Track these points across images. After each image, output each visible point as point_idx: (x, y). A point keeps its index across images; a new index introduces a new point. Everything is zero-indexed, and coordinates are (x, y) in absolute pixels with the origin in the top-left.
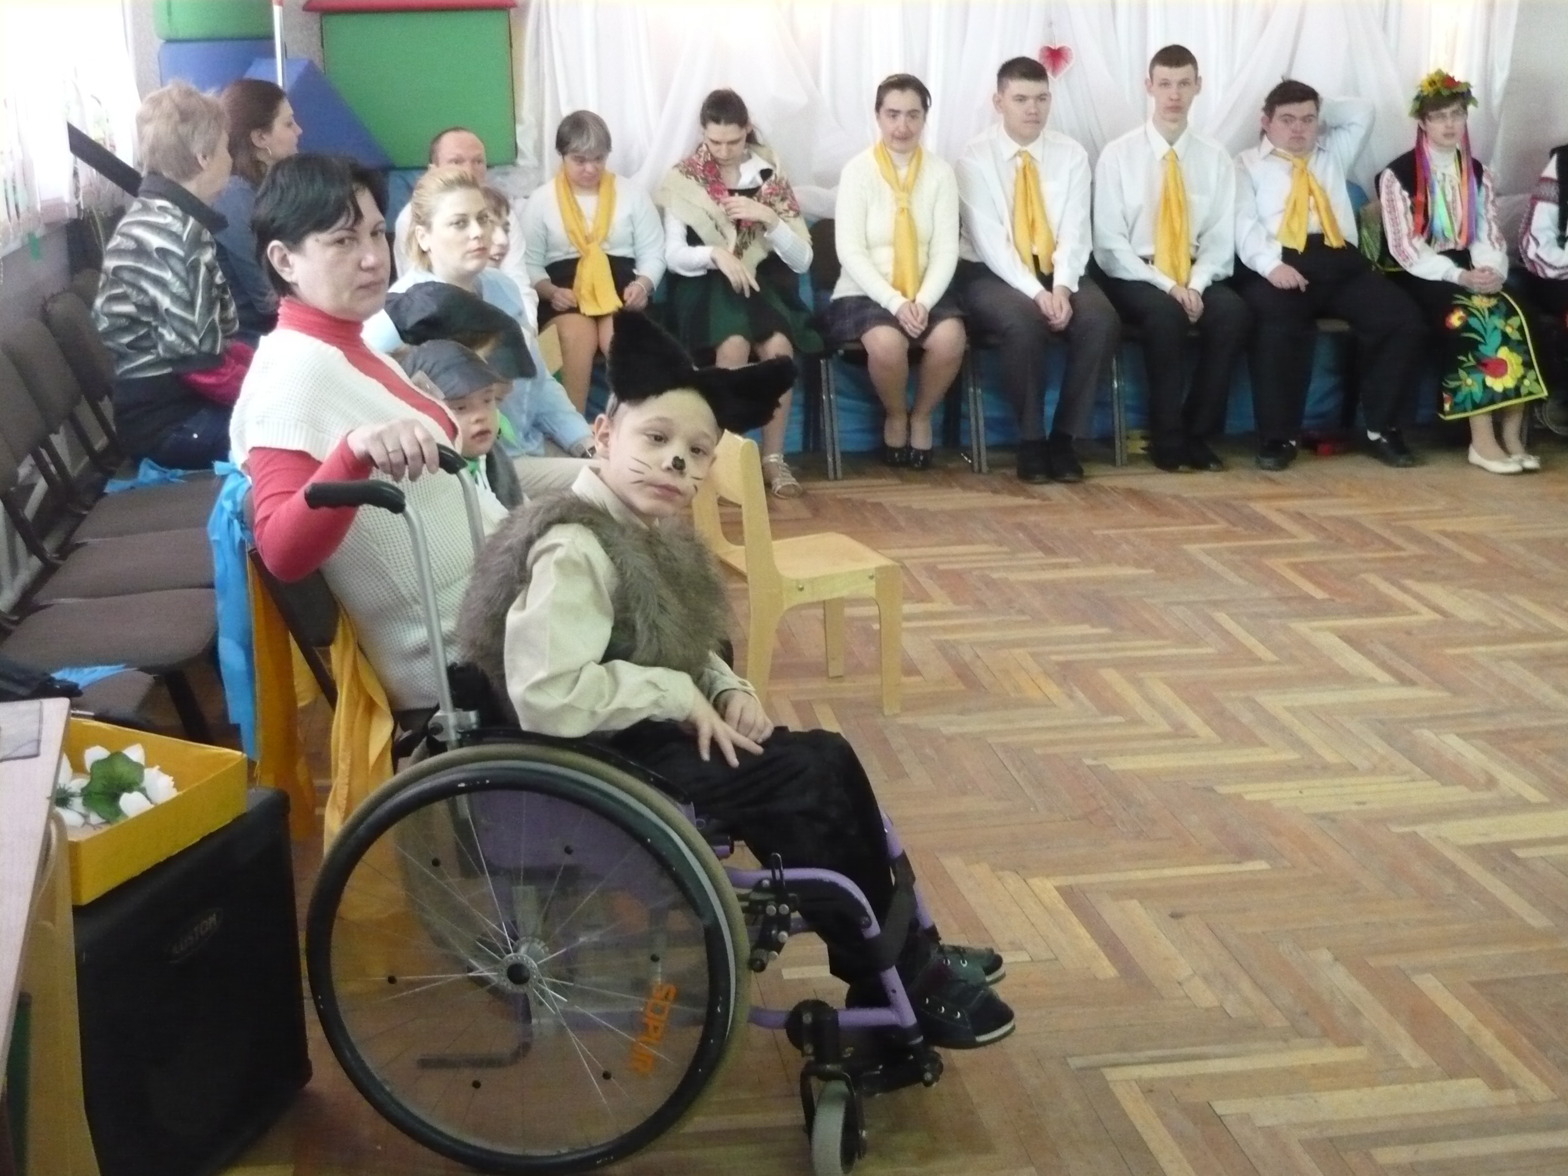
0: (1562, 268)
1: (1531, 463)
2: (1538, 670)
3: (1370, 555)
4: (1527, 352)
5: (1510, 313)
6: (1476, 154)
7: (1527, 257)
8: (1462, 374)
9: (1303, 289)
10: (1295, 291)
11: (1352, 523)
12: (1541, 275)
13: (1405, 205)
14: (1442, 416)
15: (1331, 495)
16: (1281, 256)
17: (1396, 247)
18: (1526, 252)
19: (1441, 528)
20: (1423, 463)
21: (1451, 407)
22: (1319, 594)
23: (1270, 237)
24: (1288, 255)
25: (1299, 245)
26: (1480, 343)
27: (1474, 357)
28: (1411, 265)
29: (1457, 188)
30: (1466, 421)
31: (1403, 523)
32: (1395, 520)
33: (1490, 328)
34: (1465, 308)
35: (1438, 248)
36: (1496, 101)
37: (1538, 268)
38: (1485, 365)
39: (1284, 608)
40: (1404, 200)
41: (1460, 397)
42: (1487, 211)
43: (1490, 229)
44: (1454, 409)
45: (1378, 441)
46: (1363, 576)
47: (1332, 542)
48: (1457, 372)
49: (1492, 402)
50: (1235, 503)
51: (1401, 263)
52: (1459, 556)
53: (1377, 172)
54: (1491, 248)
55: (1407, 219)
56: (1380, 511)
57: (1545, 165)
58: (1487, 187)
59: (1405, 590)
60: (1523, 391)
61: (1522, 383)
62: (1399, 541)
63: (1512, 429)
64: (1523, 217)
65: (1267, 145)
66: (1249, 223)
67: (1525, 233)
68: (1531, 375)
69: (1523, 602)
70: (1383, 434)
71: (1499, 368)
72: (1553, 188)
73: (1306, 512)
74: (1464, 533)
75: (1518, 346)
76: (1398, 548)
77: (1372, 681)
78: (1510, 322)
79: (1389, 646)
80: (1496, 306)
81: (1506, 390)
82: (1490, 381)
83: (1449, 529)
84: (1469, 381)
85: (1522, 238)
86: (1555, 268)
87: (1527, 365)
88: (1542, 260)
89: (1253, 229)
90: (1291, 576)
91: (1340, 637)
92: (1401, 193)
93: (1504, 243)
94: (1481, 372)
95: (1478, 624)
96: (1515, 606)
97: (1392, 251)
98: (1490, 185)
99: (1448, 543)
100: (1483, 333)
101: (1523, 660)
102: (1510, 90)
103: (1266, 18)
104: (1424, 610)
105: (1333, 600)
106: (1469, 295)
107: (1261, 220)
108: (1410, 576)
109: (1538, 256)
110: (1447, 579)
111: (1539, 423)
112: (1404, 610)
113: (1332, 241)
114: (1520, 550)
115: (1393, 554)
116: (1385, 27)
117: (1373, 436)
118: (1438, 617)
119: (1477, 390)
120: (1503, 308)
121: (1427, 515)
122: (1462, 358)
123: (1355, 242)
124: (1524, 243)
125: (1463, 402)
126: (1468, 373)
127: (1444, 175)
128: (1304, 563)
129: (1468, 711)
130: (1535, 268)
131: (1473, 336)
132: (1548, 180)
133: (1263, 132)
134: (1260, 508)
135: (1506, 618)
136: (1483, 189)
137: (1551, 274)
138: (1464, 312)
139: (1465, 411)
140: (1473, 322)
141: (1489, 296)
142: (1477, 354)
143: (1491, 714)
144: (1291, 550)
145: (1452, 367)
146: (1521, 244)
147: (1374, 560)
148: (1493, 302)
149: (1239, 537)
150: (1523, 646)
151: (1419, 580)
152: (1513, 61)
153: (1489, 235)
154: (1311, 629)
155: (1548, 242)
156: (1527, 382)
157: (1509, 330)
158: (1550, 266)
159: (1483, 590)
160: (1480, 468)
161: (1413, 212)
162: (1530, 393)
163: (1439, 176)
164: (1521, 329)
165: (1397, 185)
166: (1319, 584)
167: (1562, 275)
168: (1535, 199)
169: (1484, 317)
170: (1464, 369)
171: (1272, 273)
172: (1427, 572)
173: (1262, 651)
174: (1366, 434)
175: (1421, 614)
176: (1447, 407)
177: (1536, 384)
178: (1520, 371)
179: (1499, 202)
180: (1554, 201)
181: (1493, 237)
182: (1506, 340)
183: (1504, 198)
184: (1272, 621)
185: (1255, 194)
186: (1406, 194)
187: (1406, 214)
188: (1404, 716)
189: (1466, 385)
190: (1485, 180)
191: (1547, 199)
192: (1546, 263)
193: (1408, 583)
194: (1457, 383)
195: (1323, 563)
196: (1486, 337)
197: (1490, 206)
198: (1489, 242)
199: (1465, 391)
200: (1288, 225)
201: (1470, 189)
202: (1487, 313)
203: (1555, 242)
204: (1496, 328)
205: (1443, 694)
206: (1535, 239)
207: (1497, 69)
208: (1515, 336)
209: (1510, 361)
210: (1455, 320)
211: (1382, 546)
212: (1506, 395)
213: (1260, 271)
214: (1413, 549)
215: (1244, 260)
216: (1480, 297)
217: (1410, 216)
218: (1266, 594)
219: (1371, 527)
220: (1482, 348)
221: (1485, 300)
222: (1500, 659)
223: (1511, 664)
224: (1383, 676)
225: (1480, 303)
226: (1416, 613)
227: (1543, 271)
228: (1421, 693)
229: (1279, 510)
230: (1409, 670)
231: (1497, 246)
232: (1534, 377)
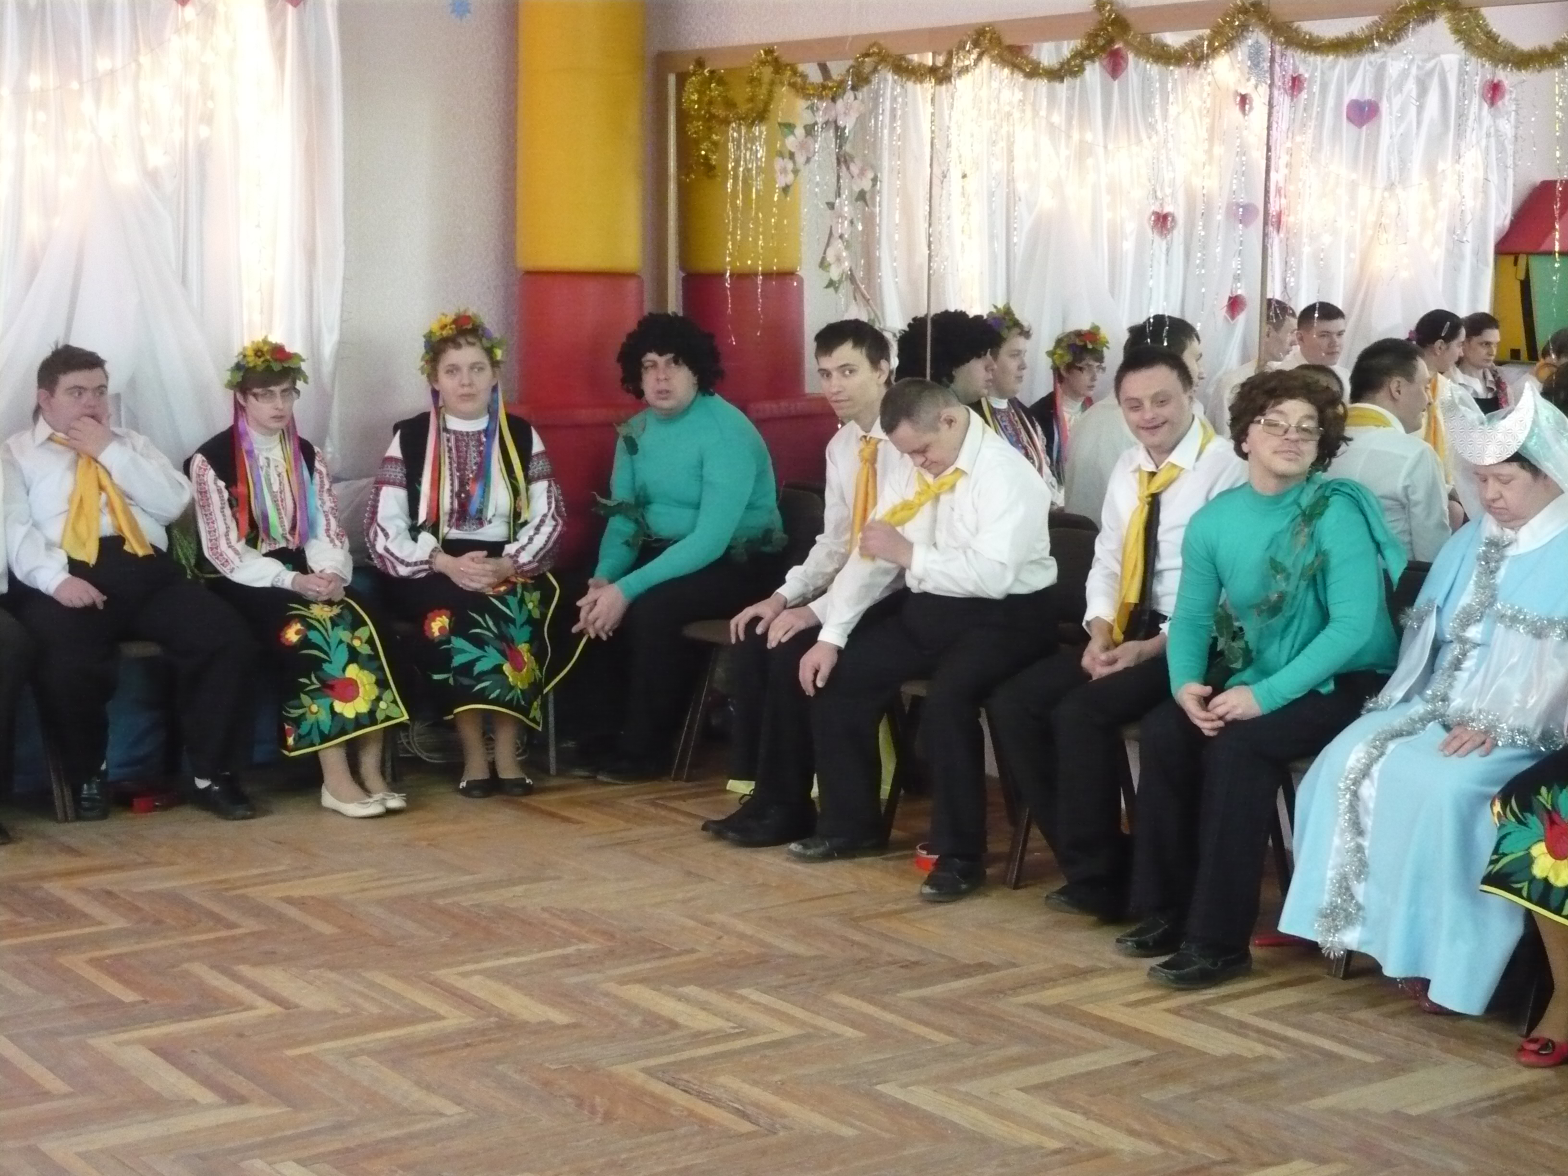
0: (416, 564)
1: (395, 802)
2: (396, 1064)
3: (194, 938)
4: (381, 668)
5: (357, 623)
6: (305, 433)
7: (376, 552)
8: (305, 699)
9: (101, 606)
10: (90, 610)
11: (173, 898)
12: (392, 572)
13: (221, 497)
14: (286, 753)
15: (149, 863)
16: (67, 567)
17: (212, 549)
18: (373, 546)
19: (284, 894)
20: (266, 812)
21: (294, 739)
22: (129, 996)
23: (50, 545)
24: (76, 567)
25: (89, 555)
26: (325, 661)
27: (317, 678)
28: (232, 571)
29: (284, 474)
30: (315, 755)
31: (239, 892)
32: (227, 890)
33: (333, 642)
34: (303, 619)
35: (265, 548)
36: (327, 368)
37: (389, 565)
38: (331, 687)
39: (81, 1020)
40: (220, 491)
41: (304, 728)
42: (324, 503)
43: (328, 524)
44: (301, 740)
45: (208, 789)
46: (186, 966)
47: (148, 925)
48: (299, 698)
49: (343, 732)
50: (23, 885)
51: (219, 568)
52: (306, 927)
53: (187, 457)
54: (331, 545)
55: (224, 515)
56: (205, 879)
57: (389, 442)
58: (321, 473)
59: (237, 978)
60: (380, 716)
61: (378, 706)
62: (233, 916)
63: (370, 761)
64: (367, 505)
65: (43, 429)
66: (20, 531)
67: (371, 524)
68: (387, 696)
69: (379, 977)
70: (215, 781)
71: (349, 691)
72: (398, 470)
73: (115, 889)
74: (313, 898)
75: (369, 663)
76: (231, 926)
77: (192, 1104)
78: (357, 633)
79: (216, 1055)
80: (339, 616)
81: (358, 716)
82: (339, 706)
83: (296, 893)
84: (314, 708)
85: (368, 529)
86: (408, 565)
87: (382, 684)
88: (392, 554)
89: (26, 537)
90: (91, 974)
91: (152, 1050)
92: (215, 484)
93: (346, 540)
94: (328, 696)
95: (327, 1014)
96: (372, 985)
97: (207, 553)
98: (324, 470)
99: (292, 912)
100: (326, 648)
101: (379, 1054)
102: (340, 356)
103: (33, 271)
104: (260, 1001)
105: (146, 1002)
106: (307, 603)
107: (36, 525)
108: (243, 960)
109: (387, 550)
110: (289, 960)
111: (408, 752)
112: (237, 1005)
113: (135, 547)
114: (378, 912)
115: (224, 933)
116: (184, 281)
117: (202, 784)
118: (276, 1009)
119: (324, 717)
120: (349, 618)
121: (266, 880)
122: (303, 680)
123: (163, 545)
124: (372, 535)
125: (309, 733)
126: (312, 699)
127: (267, 459)
128: (110, 957)
129: (313, 1127)
130: (385, 565)
131: (315, 652)
132: (391, 459)
133: (37, 411)
134: (55, 888)
135: (360, 1001)
136: (316, 476)
137: (403, 571)
138: (302, 625)
139: (313, 745)
140: (313, 636)
141: (330, 603)
142: (319, 673)
143: (339, 1127)
144: (97, 941)
145: (294, 692)
146: (368, 535)
147: (205, 943)
148: (336, 610)
149: (27, 931)
150: (380, 1035)
151: (256, 964)
152: (343, 321)
153: (328, 530)
154: (115, 1043)
155: (399, 534)
156: (383, 705)
157: (356, 643)
158: (402, 562)
159: (333, 968)
160: (336, 812)
161: (231, 506)
162: (388, 718)
163: (262, 462)
164: (370, 641)
165: (211, 474)
166: (128, 983)
167: (414, 573)
168: (380, 483)
169: (326, 630)
170: (306, 693)
171: (58, 589)
172: (266, 953)
173: (51, 1082)
174: (194, 781)
175: (255, 1008)
176: (290, 741)
177: (394, 705)
178: (374, 692)
179: (338, 489)
180: (400, 485)
181: (332, 533)
182: (354, 656)
183: (342, 484)
184: (62, 1040)
185: (28, 493)
186: (222, 484)
187: (222, 508)
188: (231, 1145)
189: (312, 713)
190: (318, 465)
191: (393, 484)
192: (397, 558)
193: (245, 970)
194: (301, 711)
195: (135, 954)
196: (331, 654)
197: (326, 497)
198: (328, 539)
199: (311, 719)
200: (74, 529)
201: (300, 476)
202: (329, 625)
203: (407, 534)
204: (341, 642)
205: (277, 1111)
206: (383, 530)
207: (325, 330)
208: (365, 650)
209: (362, 682)
210: (292, 635)
211: (211, 924)
212: (359, 722)
213: (43, 588)
214: (249, 925)
215: (19, 575)
216: (321, 605)
217: (228, 511)
218: (59, 1004)
219: (196, 899)
220: (326, 666)
221: (327, 608)
222: (350, 1055)
223: (364, 1060)
224: (205, 1096)
225: (321, 612)
226: (251, 1008)
227: (394, 568)
228: (253, 1112)
229: (83, 890)
230: (240, 1084)
231: (337, 542)
232: (391, 698)
